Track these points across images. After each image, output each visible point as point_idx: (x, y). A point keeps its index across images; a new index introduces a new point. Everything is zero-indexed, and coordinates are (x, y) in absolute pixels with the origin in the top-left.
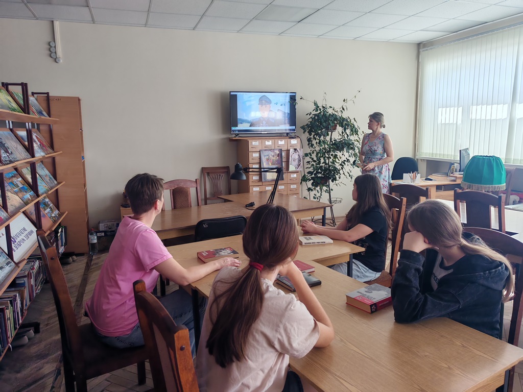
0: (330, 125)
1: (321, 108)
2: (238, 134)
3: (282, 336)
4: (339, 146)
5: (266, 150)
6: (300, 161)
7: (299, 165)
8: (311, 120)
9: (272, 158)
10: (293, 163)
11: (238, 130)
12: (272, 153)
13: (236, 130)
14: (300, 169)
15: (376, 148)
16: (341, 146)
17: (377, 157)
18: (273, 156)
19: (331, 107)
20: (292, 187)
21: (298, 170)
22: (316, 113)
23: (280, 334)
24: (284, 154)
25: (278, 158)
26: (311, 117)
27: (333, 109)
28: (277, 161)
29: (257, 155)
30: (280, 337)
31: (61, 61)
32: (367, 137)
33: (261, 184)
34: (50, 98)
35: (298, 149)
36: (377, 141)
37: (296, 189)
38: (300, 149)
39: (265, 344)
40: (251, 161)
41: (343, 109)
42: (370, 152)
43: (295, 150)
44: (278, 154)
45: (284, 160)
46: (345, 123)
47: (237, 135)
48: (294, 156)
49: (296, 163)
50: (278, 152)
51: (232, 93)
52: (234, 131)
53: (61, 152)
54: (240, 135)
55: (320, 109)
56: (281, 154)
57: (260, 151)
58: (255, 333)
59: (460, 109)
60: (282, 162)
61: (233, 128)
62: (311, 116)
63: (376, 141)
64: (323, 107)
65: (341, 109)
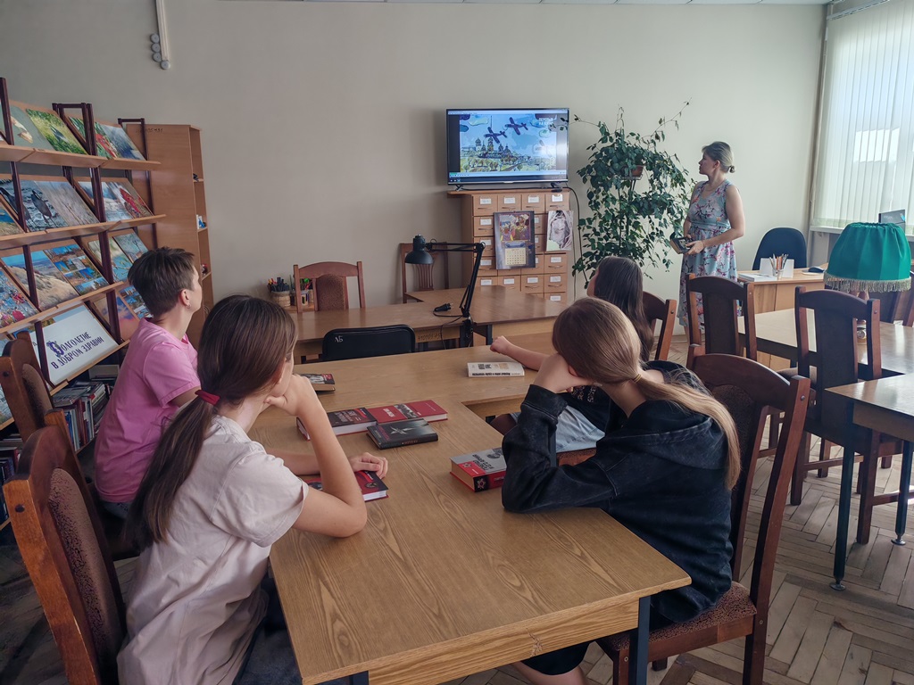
0: (627, 167)
1: (613, 136)
2: (462, 185)
3: (224, 508)
4: (643, 207)
5: (504, 213)
6: (567, 232)
7: (566, 241)
8: (594, 158)
9: (516, 227)
10: (554, 236)
11: (461, 178)
12: (513, 219)
13: (457, 178)
14: (568, 248)
15: (708, 210)
16: (646, 206)
17: (709, 227)
18: (518, 224)
19: (632, 134)
20: (553, 279)
21: (563, 249)
22: (605, 145)
23: (221, 504)
24: (537, 220)
25: (526, 227)
26: (595, 154)
27: (637, 138)
28: (525, 232)
29: (488, 222)
30: (220, 509)
31: (169, 66)
32: (700, 189)
33: (494, 273)
34: (147, 128)
35: (565, 212)
36: (713, 198)
37: (560, 284)
38: (568, 212)
39: (199, 519)
40: (477, 233)
41: (657, 137)
42: (698, 218)
43: (559, 212)
44: (527, 220)
45: (538, 231)
46: (658, 164)
47: (459, 186)
48: (556, 224)
49: (561, 236)
50: (526, 217)
51: (450, 113)
52: (453, 179)
53: (164, 215)
54: (465, 187)
55: (611, 138)
56: (533, 221)
57: (493, 216)
58: (181, 500)
59: (896, 133)
60: (533, 235)
61: (452, 175)
62: (596, 150)
63: (711, 198)
64: (617, 134)
65: (654, 138)
